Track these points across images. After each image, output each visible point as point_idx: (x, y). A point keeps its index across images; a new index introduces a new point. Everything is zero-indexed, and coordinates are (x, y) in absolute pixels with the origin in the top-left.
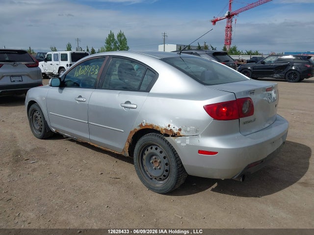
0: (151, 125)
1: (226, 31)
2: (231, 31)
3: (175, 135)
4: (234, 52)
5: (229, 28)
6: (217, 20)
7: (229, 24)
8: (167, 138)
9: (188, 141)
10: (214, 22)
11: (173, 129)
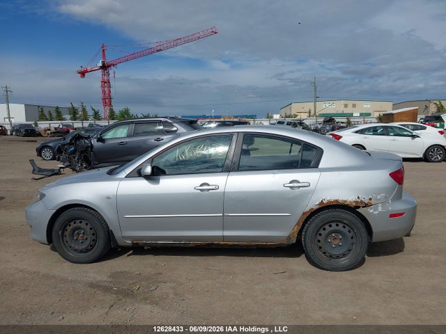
0: (336, 201)
1: (103, 87)
2: (110, 87)
3: (366, 205)
4: (126, 116)
5: (106, 83)
6: (86, 71)
7: (106, 78)
8: (358, 210)
9: (380, 209)
10: (83, 74)
11: (363, 200)
